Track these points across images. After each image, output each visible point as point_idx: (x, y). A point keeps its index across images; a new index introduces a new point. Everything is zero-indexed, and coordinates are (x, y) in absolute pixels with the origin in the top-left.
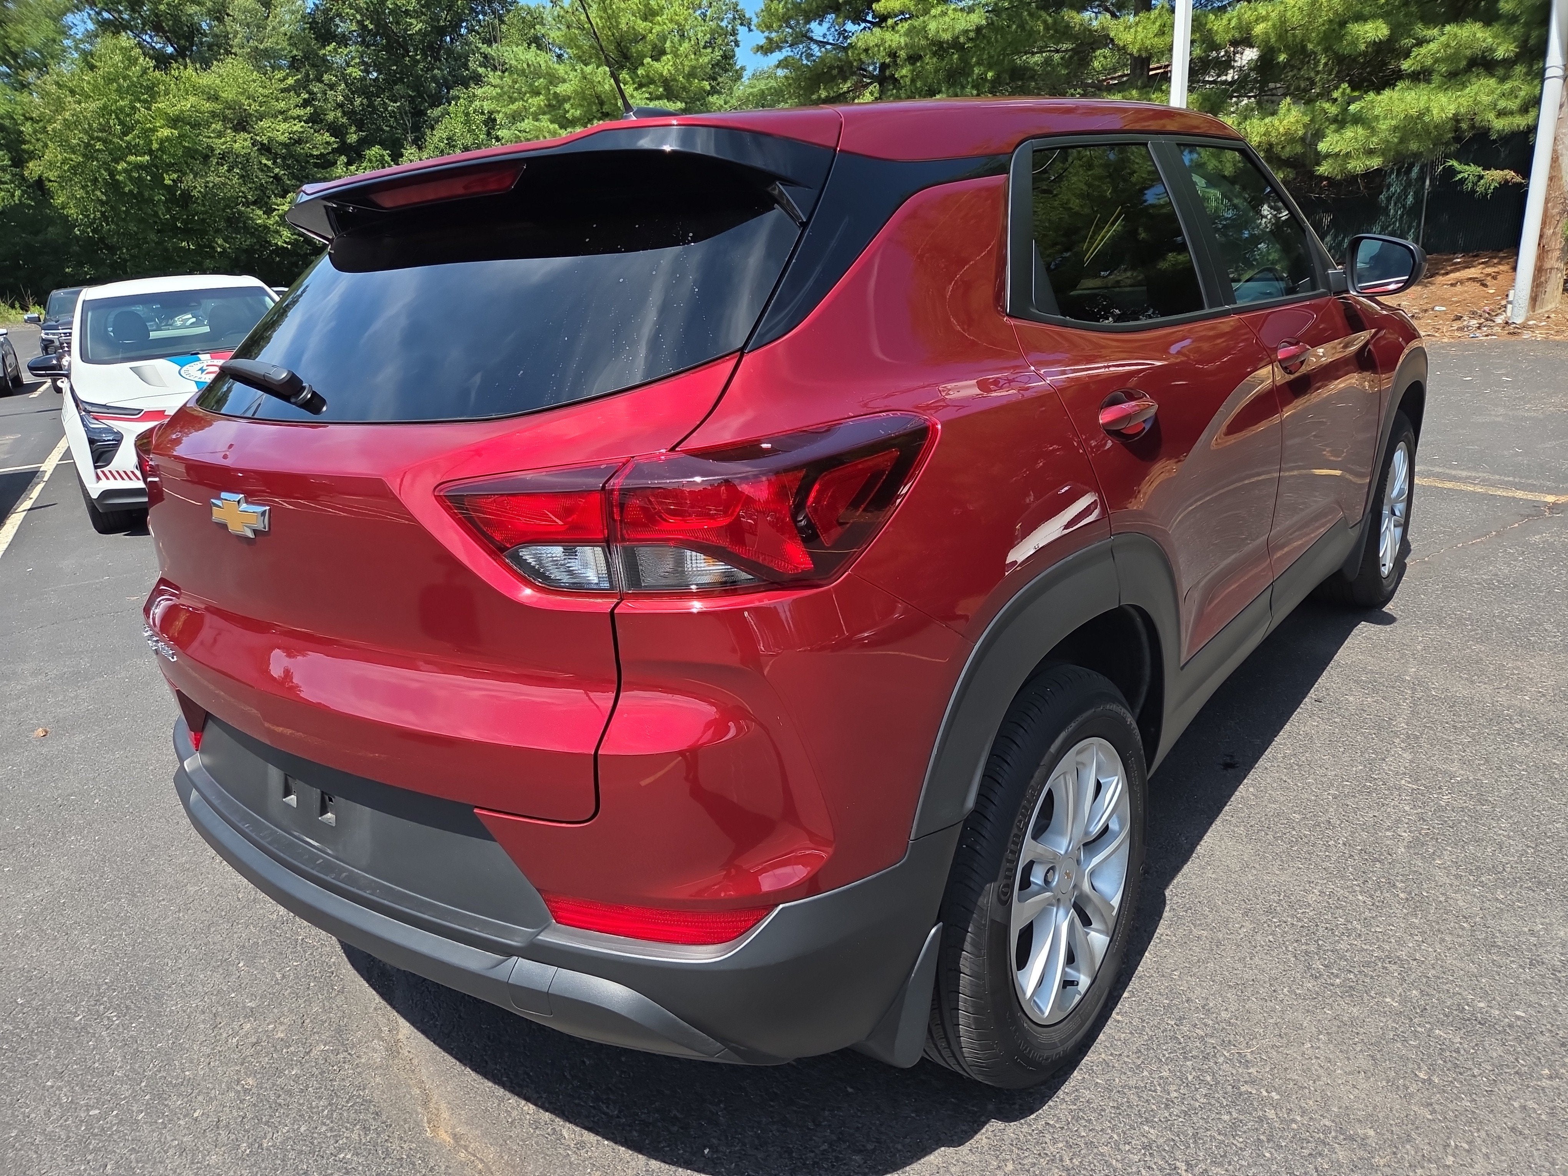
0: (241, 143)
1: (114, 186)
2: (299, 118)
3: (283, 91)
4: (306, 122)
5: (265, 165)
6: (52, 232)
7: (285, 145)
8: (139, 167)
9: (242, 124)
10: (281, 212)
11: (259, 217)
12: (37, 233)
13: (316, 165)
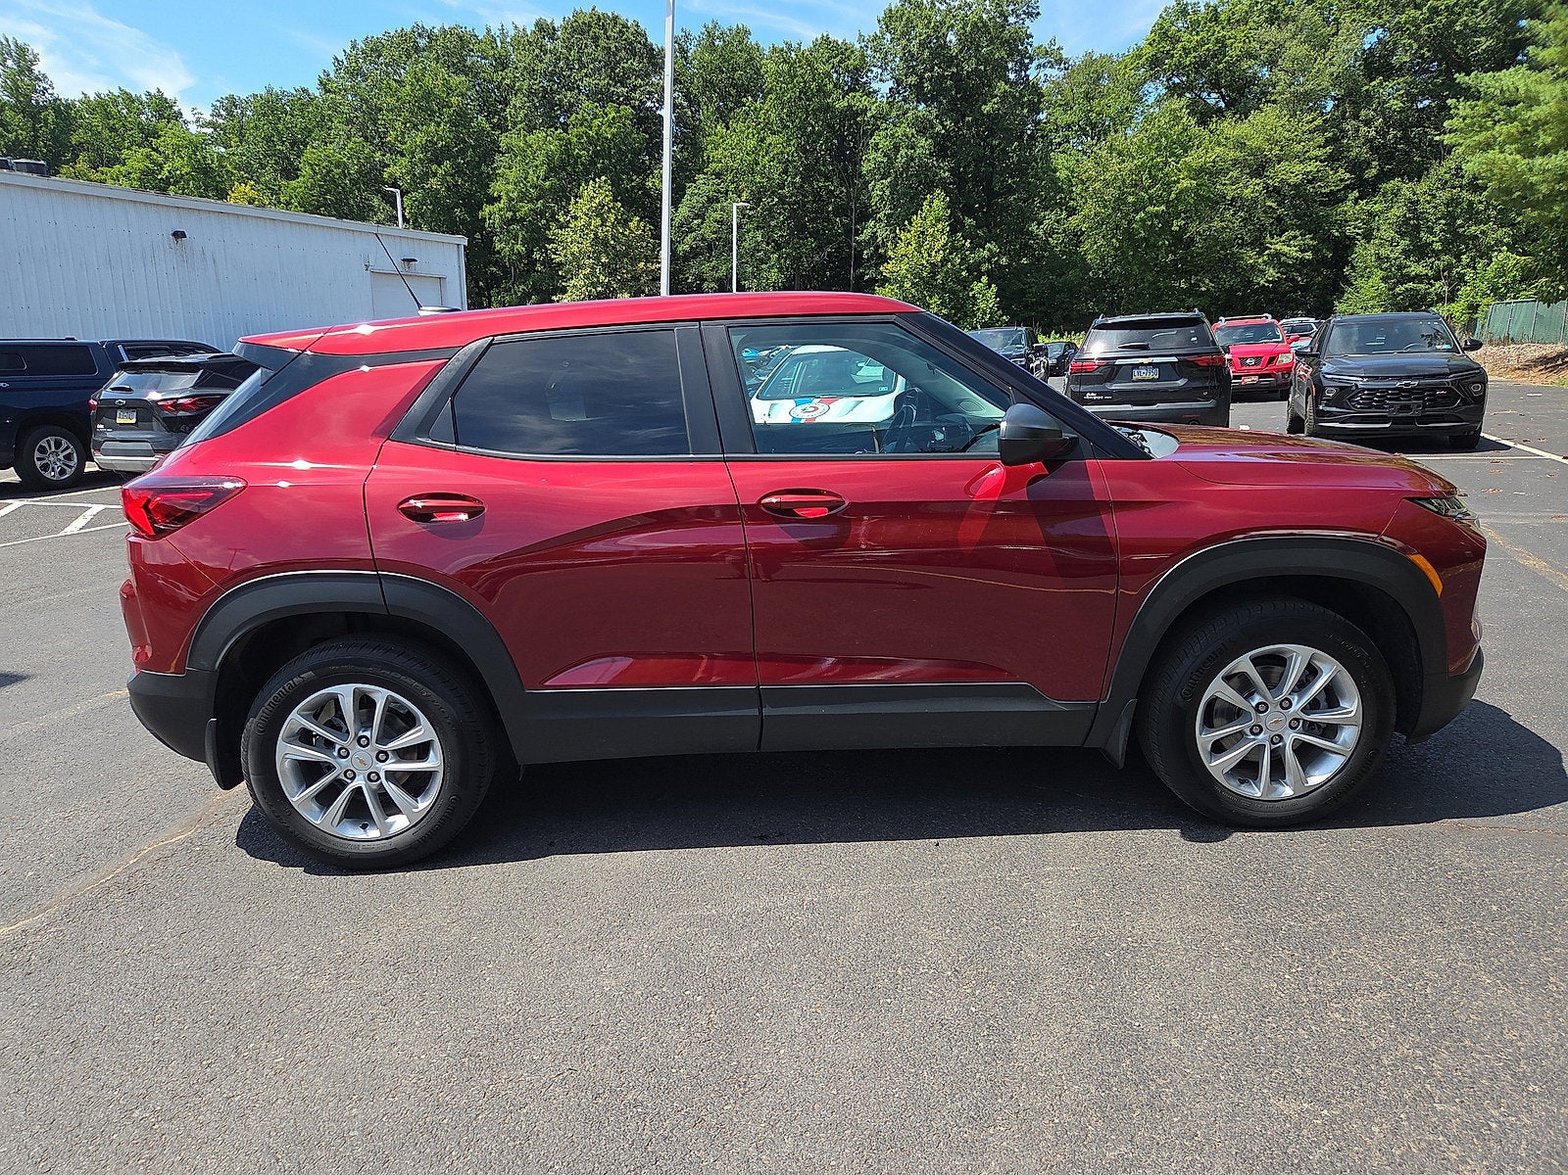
0: (1252, 188)
1: (1129, 234)
2: (1316, 158)
3: (1311, 132)
4: (1321, 161)
5: (1271, 207)
6: (1072, 274)
7: (1296, 186)
8: (1156, 215)
9: (1259, 171)
10: (1272, 251)
11: (1250, 257)
12: (1060, 276)
13: (1322, 203)
